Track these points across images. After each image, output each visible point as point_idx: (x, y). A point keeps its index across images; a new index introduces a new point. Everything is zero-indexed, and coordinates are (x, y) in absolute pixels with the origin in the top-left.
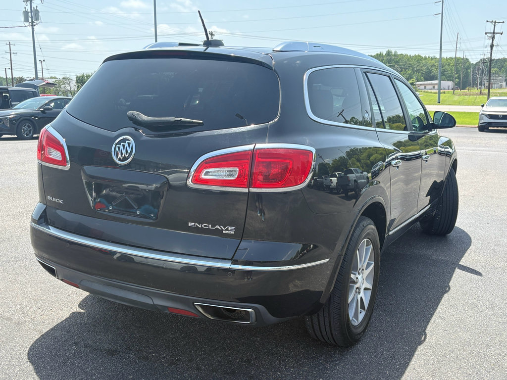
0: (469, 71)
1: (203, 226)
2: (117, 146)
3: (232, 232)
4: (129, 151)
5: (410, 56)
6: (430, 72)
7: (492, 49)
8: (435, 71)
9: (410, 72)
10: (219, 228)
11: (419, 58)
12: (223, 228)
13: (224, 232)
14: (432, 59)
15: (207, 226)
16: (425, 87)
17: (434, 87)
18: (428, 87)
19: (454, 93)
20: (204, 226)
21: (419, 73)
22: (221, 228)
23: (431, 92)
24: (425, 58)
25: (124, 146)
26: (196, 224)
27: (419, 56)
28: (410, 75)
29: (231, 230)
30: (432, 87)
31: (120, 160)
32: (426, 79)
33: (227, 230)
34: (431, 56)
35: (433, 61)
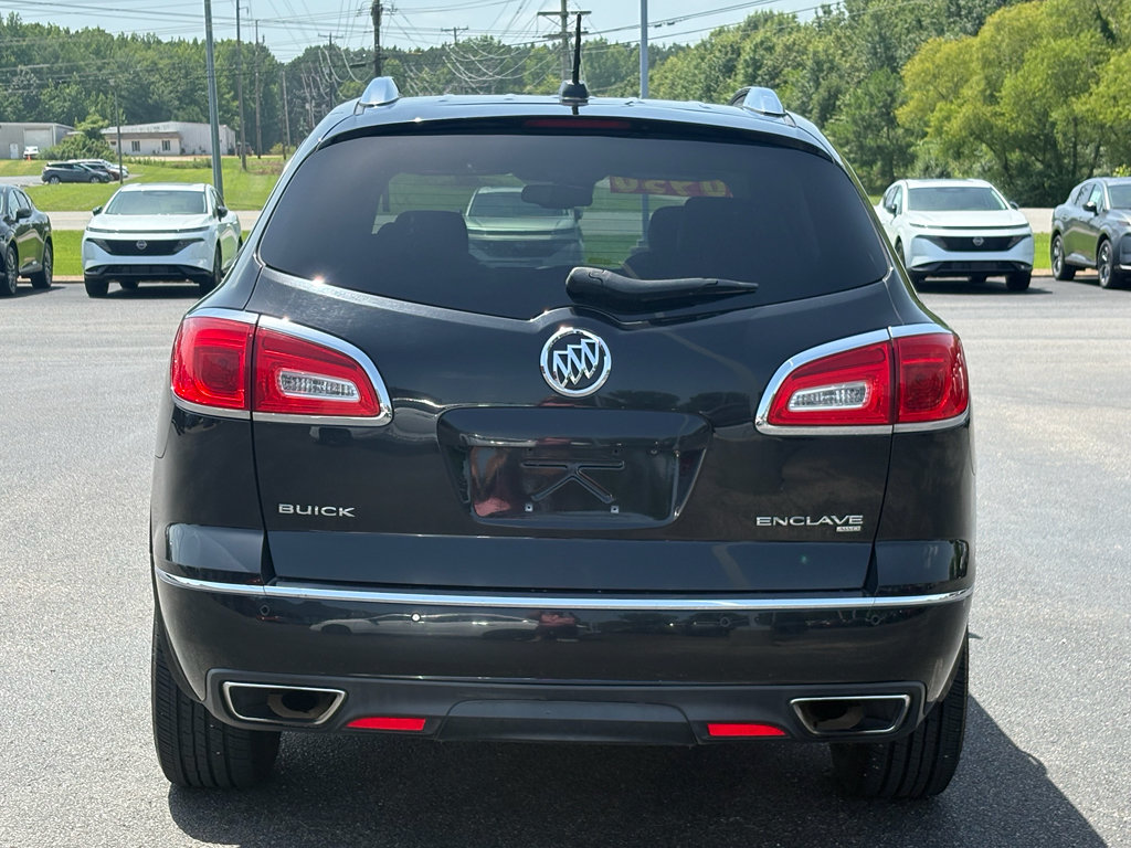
0: (275, 88)
1: (791, 521)
2: (556, 353)
3: (857, 529)
4: (595, 362)
5: (67, 32)
6: (145, 90)
7: (377, 22)
8: (162, 91)
9: (72, 90)
10: (828, 521)
11: (98, 43)
12: (837, 521)
13: (839, 529)
14: (148, 45)
15: (801, 521)
16: (136, 146)
17: (166, 146)
18: (145, 144)
19: (244, 166)
20: (795, 521)
21: (105, 94)
22: (832, 520)
23: (163, 164)
24: (123, 41)
25: (578, 352)
26: (775, 519)
27: (100, 32)
28: (75, 100)
29: (855, 523)
30: (157, 144)
31: (570, 385)
32: (134, 119)
33: (846, 524)
34: (141, 34)
35: (150, 53)
